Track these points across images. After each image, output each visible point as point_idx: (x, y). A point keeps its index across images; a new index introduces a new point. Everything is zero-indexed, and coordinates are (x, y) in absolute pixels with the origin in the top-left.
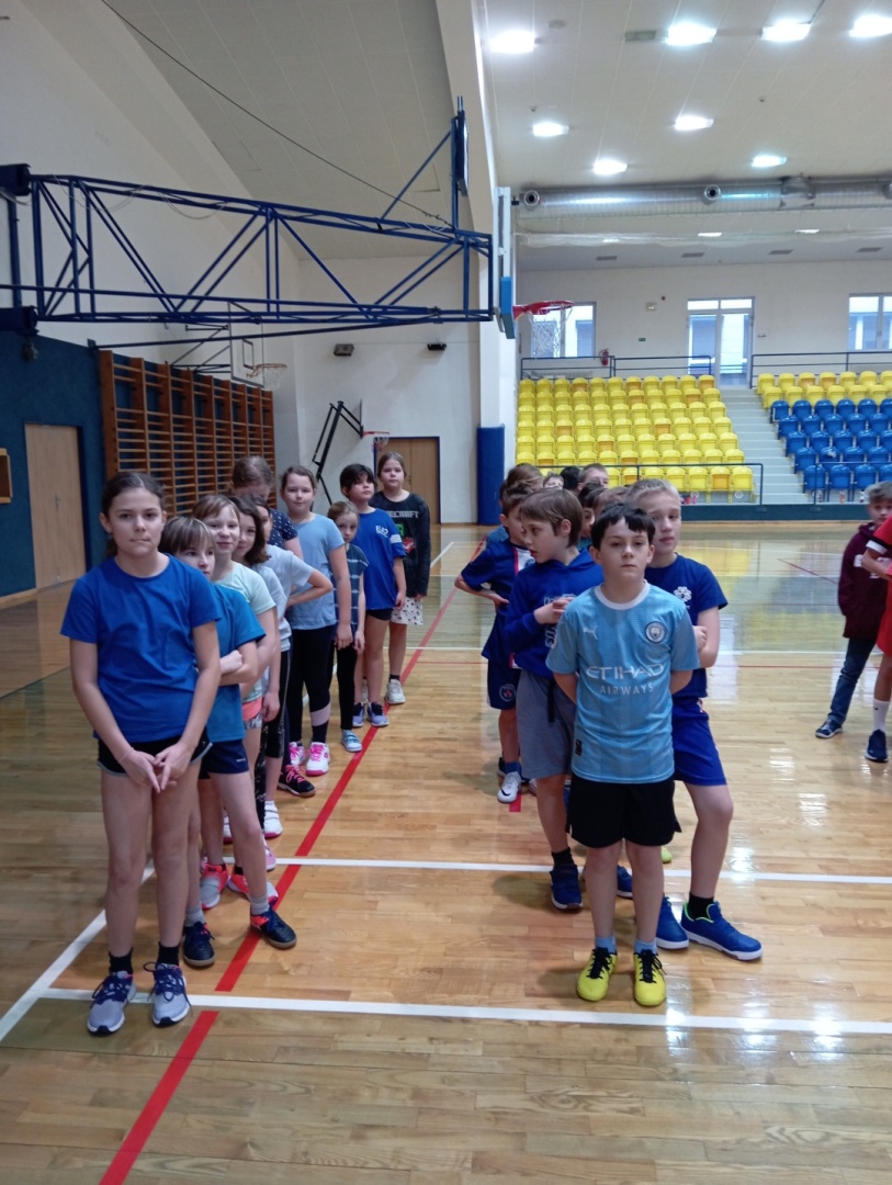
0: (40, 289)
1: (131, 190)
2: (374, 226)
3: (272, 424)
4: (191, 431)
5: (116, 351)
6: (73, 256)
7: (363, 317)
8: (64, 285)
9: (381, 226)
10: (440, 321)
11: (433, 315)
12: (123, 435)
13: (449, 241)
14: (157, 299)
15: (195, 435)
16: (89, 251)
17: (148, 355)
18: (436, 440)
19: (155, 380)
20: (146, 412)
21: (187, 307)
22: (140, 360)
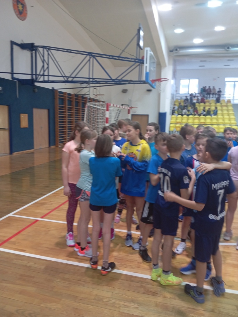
0: (36, 75)
1: (58, 49)
2: (118, 58)
5: (59, 90)
6: (43, 66)
7: (113, 82)
10: (134, 83)
11: (131, 82)
12: (60, 112)
13: (136, 62)
16: (48, 65)
18: (148, 115)
19: (71, 98)
20: (67, 106)
21: (70, 79)
22: (66, 93)
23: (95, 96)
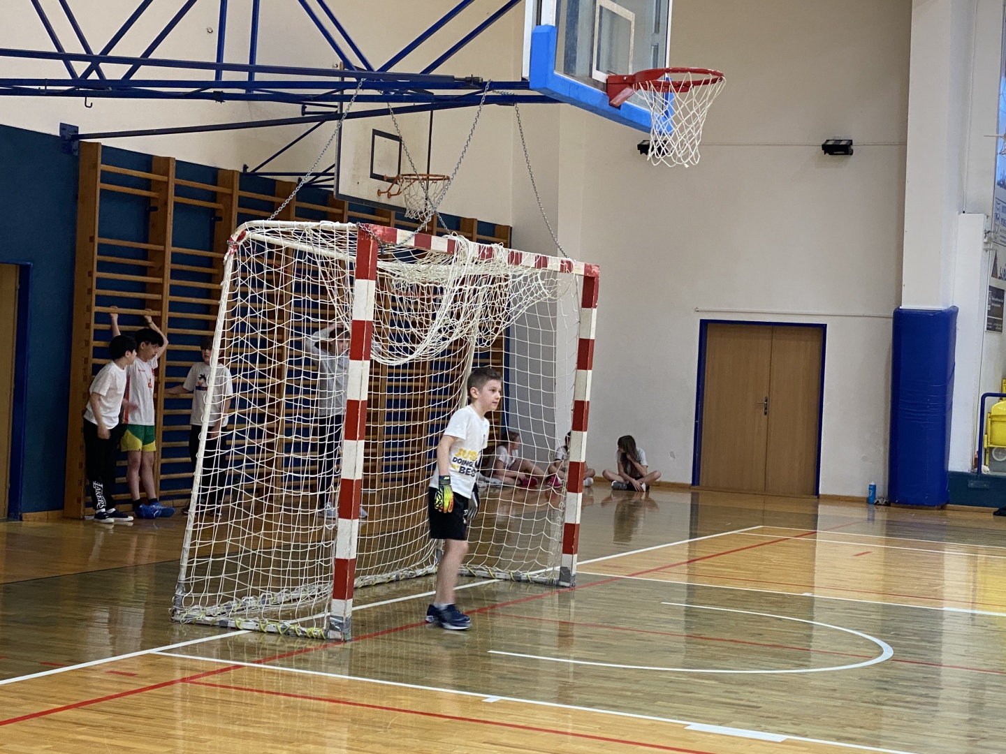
5: (111, 142)
7: (381, 92)
14: (59, 61)
18: (824, 327)
19: (213, 197)
20: (170, 249)
21: (114, 72)
22: (168, 159)
23: (385, 185)
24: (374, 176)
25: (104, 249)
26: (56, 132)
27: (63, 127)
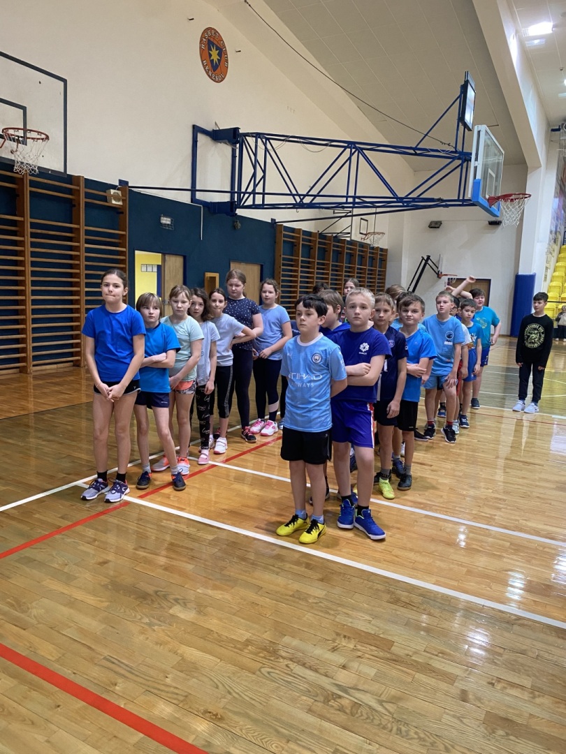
0: (239, 192)
1: (286, 139)
2: (412, 151)
3: (385, 268)
4: (329, 270)
5: (285, 224)
6: (254, 175)
7: (401, 204)
8: (250, 190)
9: (417, 151)
10: (447, 206)
11: (440, 203)
12: (284, 270)
13: (454, 159)
14: (291, 197)
15: (330, 272)
16: (264, 171)
17: (305, 226)
18: (490, 280)
19: (310, 241)
20: (301, 259)
21: (307, 200)
22: (300, 229)
23: (362, 236)
24: (361, 233)
25: (284, 259)
26: (270, 221)
27: (272, 220)
